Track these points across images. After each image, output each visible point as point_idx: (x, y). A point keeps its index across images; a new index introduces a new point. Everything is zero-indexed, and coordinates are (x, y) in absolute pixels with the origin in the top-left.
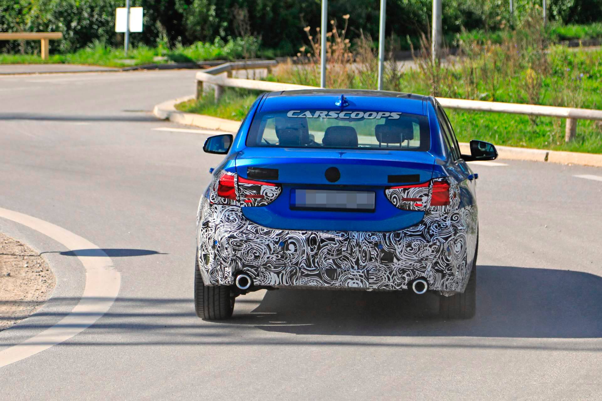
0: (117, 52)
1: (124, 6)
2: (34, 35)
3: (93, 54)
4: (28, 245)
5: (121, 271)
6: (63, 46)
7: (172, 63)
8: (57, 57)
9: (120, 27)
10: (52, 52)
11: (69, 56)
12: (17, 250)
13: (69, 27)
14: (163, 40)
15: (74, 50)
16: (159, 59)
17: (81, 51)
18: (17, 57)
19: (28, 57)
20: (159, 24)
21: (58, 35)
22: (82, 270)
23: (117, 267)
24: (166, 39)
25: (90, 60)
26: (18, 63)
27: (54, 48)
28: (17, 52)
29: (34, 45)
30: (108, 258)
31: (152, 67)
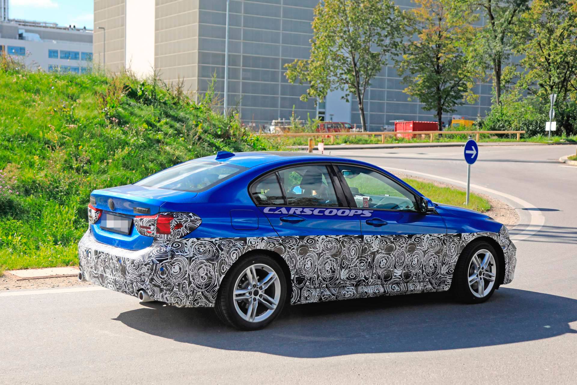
0: (546, 138)
1: (549, 121)
2: (515, 132)
3: (537, 138)
4: (510, 206)
5: (544, 216)
6: (526, 136)
7: (567, 142)
8: (523, 140)
9: (547, 129)
10: (521, 138)
11: (527, 139)
12: (506, 207)
13: (528, 129)
14: (564, 134)
15: (530, 137)
16: (562, 141)
17: (532, 138)
18: (508, 140)
19: (512, 140)
20: (562, 128)
21: (524, 132)
22: (530, 215)
23: (543, 215)
24: (565, 133)
25: (535, 141)
26: (508, 142)
27: (522, 136)
28: (508, 138)
29: (514, 136)
30: (540, 212)
31: (559, 143)
